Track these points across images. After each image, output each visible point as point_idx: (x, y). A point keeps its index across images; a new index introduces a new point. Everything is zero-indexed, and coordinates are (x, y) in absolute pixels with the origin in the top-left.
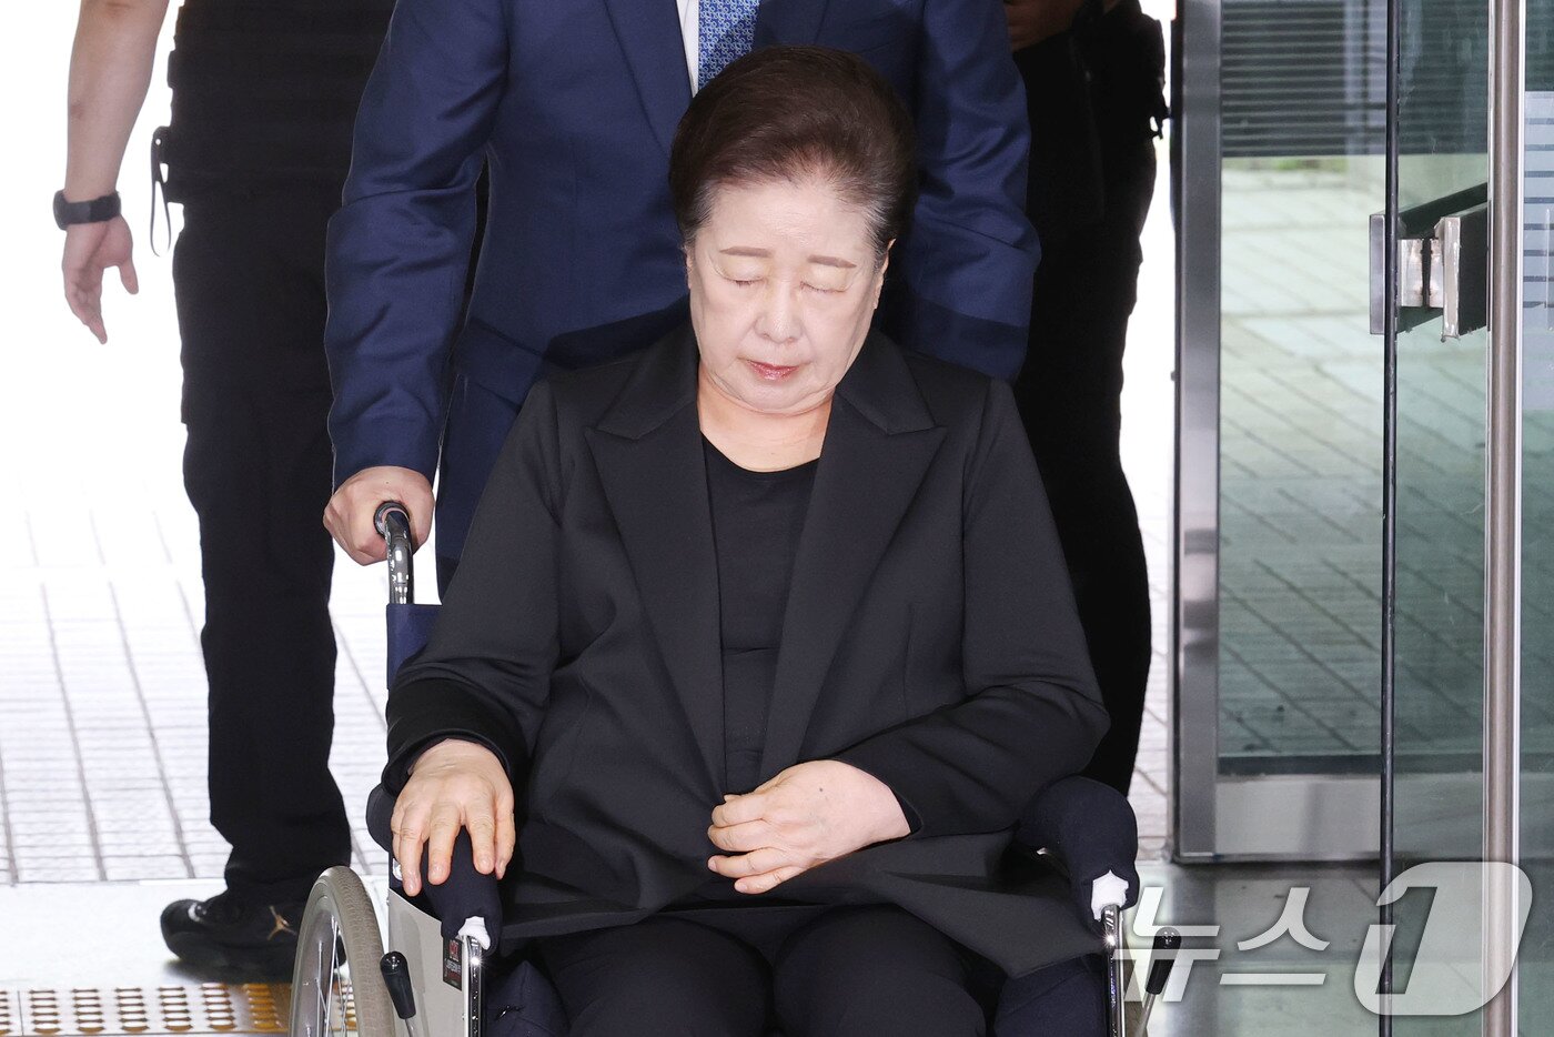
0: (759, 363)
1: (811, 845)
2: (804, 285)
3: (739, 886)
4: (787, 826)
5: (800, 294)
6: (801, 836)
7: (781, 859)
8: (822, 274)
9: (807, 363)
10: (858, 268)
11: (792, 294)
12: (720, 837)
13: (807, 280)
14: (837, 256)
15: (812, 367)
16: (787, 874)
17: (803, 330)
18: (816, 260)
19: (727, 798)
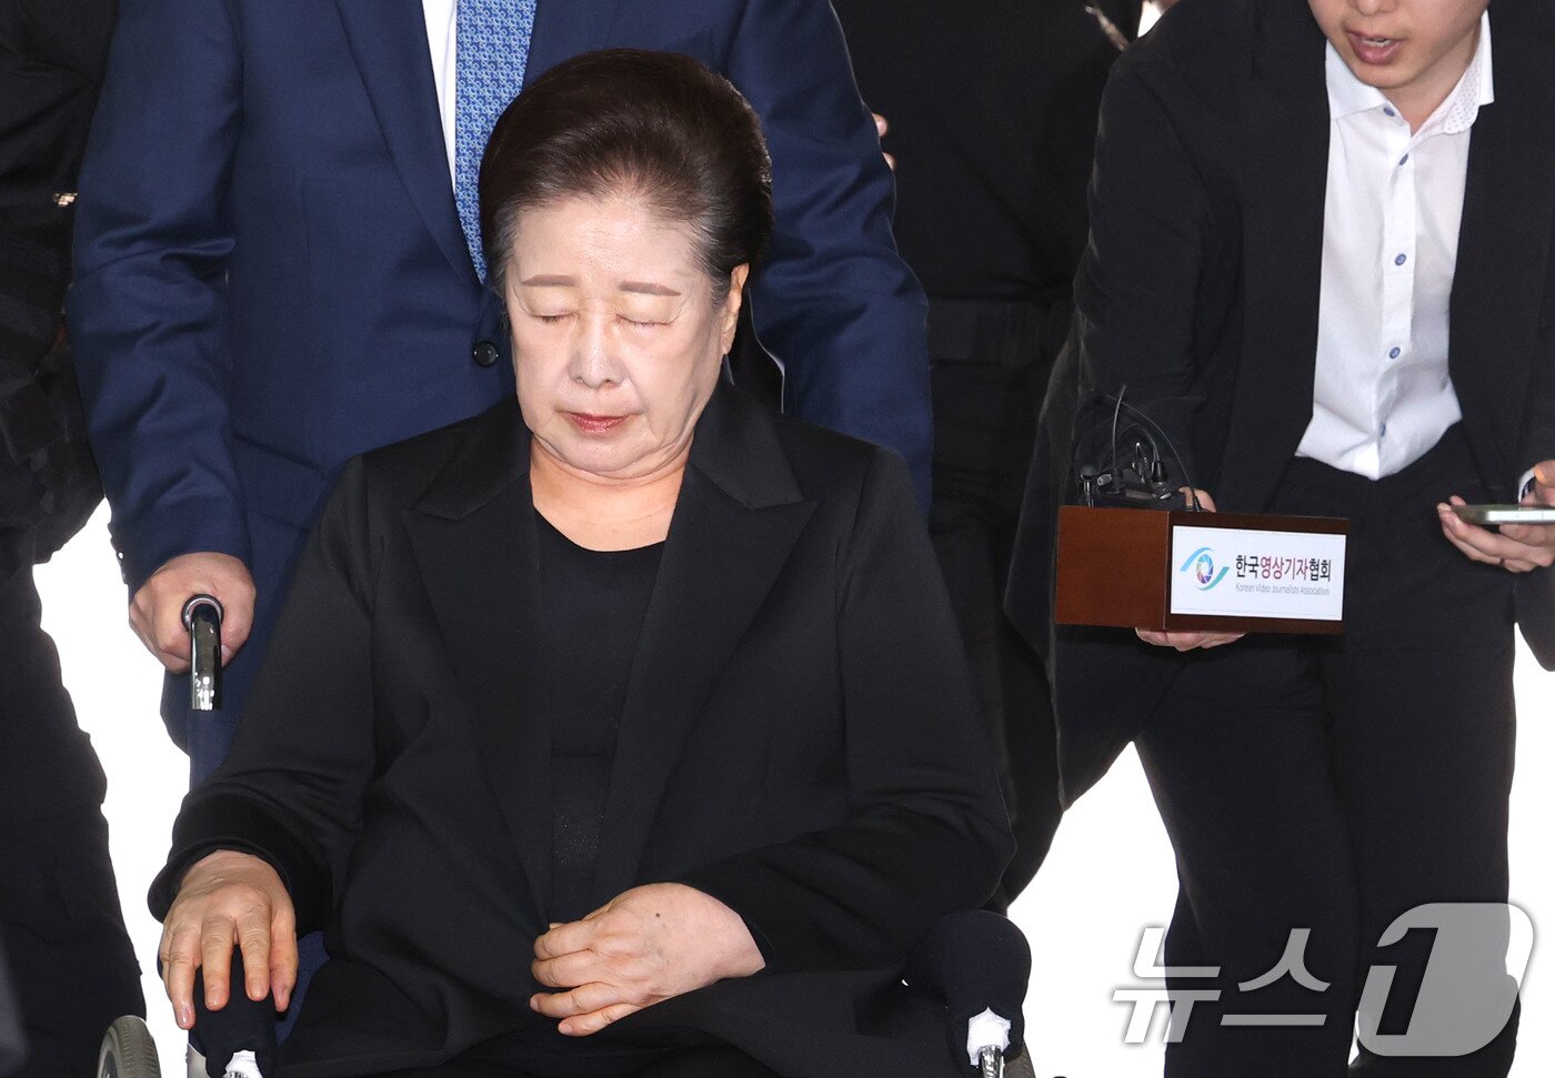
0: (578, 415)
1: (643, 979)
2: (621, 318)
3: (564, 1028)
4: (617, 958)
5: (616, 329)
6: (633, 969)
7: (610, 995)
8: (642, 304)
9: (637, 414)
10: (682, 298)
11: (607, 330)
12: (543, 971)
13: (621, 311)
14: (653, 282)
15: (643, 419)
16: (619, 1012)
17: (625, 373)
18: (628, 287)
19: (552, 926)
